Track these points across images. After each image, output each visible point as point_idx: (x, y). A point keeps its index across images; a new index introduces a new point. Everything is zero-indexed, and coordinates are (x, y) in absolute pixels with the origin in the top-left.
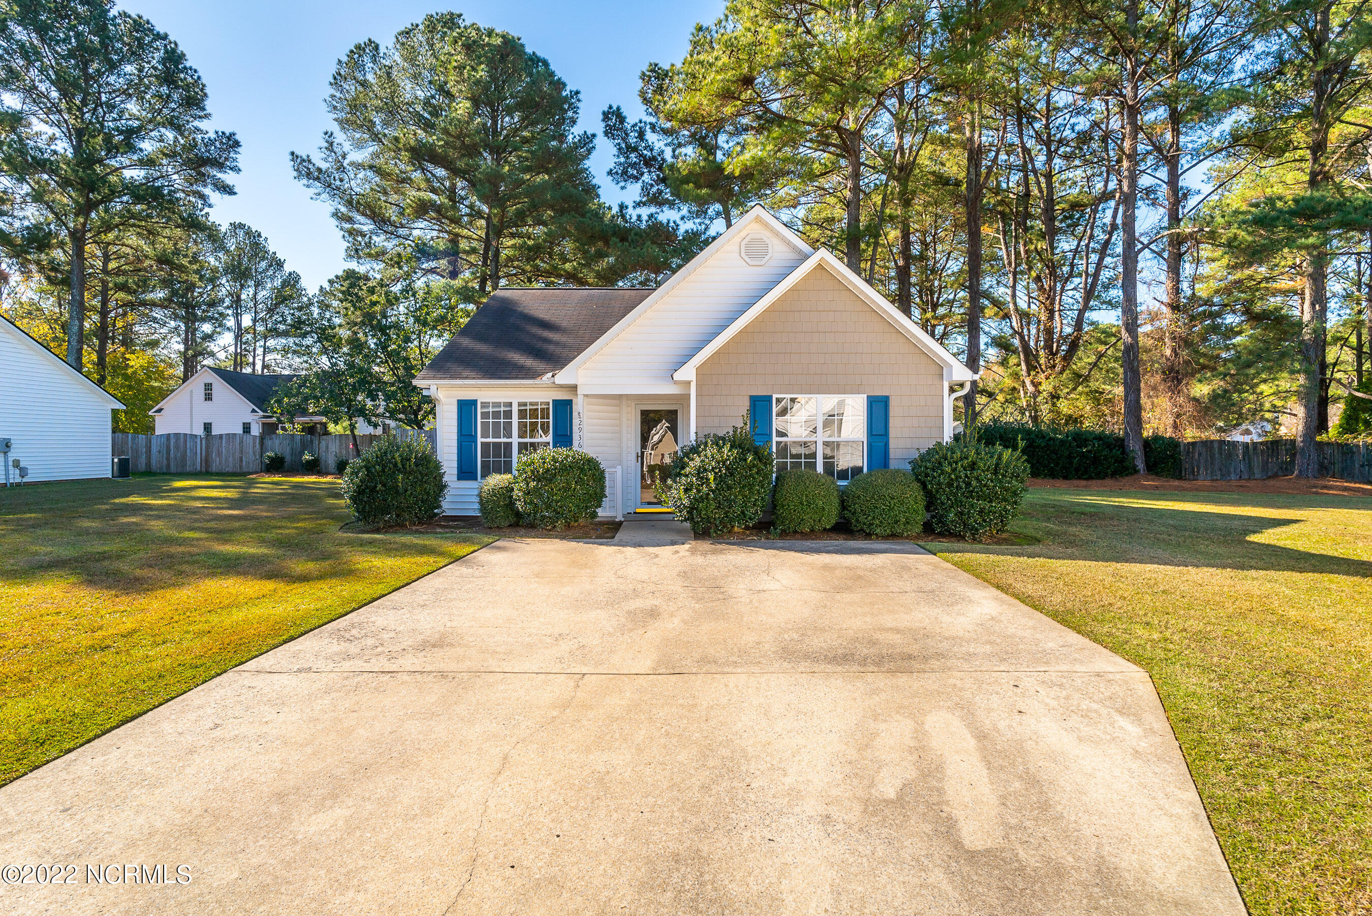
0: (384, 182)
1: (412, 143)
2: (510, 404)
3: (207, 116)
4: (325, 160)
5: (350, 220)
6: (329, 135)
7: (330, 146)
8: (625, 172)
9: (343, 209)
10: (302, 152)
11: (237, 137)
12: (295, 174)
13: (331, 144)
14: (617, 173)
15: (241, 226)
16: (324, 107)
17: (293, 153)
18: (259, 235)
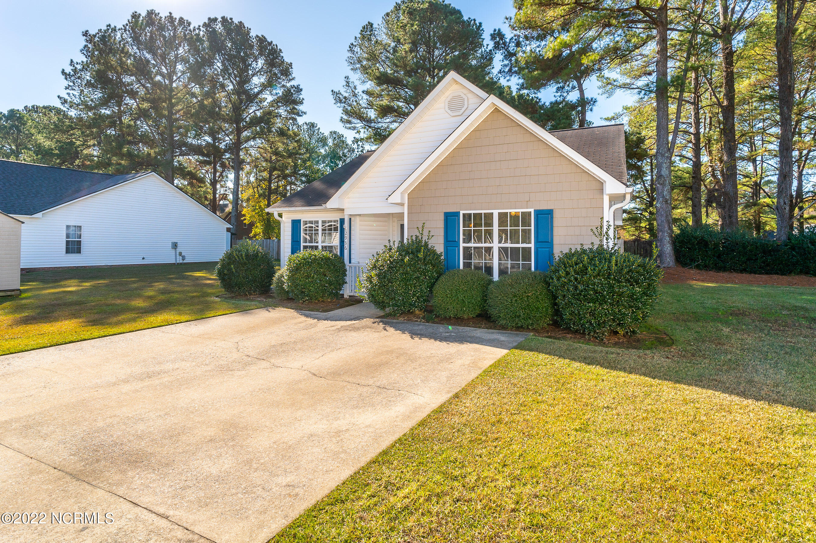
0: (371, 99)
1: (378, 74)
2: (317, 222)
3: (293, 79)
4: (346, 92)
5: (350, 122)
6: (347, 77)
7: (348, 84)
8: (510, 70)
9: (345, 117)
10: (336, 90)
11: (301, 87)
12: (334, 102)
13: (348, 82)
14: (504, 72)
15: (335, 133)
16: (346, 64)
17: (332, 91)
18: (343, 136)
